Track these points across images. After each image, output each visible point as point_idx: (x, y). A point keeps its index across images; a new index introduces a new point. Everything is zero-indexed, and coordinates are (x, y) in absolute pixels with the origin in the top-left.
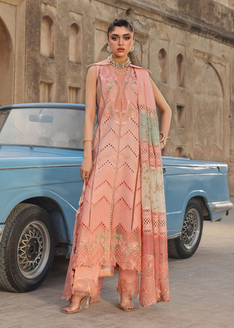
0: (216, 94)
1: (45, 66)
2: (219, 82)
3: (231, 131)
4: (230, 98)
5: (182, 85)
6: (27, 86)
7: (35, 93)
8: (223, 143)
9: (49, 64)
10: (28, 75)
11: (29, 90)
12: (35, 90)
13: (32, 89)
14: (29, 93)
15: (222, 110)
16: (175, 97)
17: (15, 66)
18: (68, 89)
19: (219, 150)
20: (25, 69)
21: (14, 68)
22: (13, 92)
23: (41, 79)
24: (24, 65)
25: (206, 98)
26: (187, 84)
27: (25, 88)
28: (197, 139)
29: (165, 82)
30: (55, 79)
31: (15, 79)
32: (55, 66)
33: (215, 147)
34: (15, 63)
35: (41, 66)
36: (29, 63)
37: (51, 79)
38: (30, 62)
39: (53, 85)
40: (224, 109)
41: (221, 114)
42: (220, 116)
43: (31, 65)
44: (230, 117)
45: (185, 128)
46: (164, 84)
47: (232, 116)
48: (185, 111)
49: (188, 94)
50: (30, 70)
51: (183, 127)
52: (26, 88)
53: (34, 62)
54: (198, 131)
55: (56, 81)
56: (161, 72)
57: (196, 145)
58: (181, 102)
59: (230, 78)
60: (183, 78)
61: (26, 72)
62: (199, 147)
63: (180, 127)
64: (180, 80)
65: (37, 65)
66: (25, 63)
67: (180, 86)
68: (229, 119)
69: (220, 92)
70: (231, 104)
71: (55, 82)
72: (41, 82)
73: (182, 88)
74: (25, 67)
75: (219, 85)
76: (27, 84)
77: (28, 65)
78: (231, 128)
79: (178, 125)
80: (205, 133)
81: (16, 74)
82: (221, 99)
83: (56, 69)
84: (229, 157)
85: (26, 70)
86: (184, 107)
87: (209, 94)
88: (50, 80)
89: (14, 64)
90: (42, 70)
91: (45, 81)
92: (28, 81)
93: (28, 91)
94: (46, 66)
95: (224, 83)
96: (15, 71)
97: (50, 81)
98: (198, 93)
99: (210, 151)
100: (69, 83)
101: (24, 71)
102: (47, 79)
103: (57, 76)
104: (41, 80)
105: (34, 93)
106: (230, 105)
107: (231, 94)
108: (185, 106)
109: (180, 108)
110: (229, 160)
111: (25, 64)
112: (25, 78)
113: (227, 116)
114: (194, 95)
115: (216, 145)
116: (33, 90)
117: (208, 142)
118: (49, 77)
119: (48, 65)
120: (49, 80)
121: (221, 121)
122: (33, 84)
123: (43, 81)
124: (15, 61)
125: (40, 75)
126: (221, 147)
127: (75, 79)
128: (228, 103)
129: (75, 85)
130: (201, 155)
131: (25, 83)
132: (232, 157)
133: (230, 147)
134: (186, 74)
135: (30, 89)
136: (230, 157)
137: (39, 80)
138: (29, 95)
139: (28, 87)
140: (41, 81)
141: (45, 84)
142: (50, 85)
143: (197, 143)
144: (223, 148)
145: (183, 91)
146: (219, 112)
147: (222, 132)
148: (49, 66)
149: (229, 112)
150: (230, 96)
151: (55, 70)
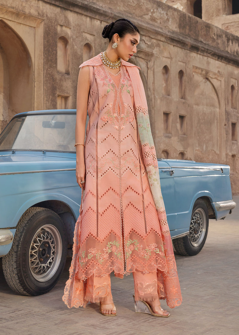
0: (213, 106)
1: (62, 81)
2: (216, 94)
3: (226, 137)
4: (225, 109)
5: (183, 97)
6: (45, 99)
7: (53, 105)
8: (220, 148)
9: (65, 79)
10: (46, 89)
11: (47, 102)
12: (52, 103)
13: (50, 102)
14: (47, 105)
15: (219, 119)
16: (177, 108)
17: (35, 82)
19: (217, 154)
20: (44, 84)
21: (33, 83)
22: (33, 105)
23: (58, 93)
24: (43, 80)
25: (205, 109)
26: (188, 97)
27: (44, 101)
28: (197, 145)
29: (169, 95)
30: (70, 92)
31: (35, 93)
32: (71, 81)
33: (213, 151)
34: (34, 78)
35: (58, 81)
36: (47, 79)
37: (67, 93)
38: (48, 78)
39: (69, 98)
40: (220, 118)
41: (217, 123)
42: (217, 125)
43: (49, 80)
44: (225, 125)
45: (187, 135)
46: (168, 97)
47: (227, 125)
48: (186, 120)
49: (189, 106)
50: (48, 85)
51: (184, 134)
52: (45, 101)
53: (51, 78)
54: (198, 138)
55: (71, 94)
56: (165, 86)
57: (196, 150)
58: (183, 113)
59: (225, 91)
60: (184, 91)
61: (44, 86)
62: (199, 152)
63: (182, 135)
64: (182, 93)
65: (55, 80)
66: (44, 78)
67: (182, 98)
68: (225, 127)
69: (217, 104)
70: (226, 114)
71: (70, 95)
72: (59, 96)
73: (183, 100)
74: (44, 82)
75: (215, 97)
76: (46, 98)
77: (47, 81)
78: (226, 135)
79: (180, 132)
80: (204, 139)
81: (35, 89)
82: (218, 110)
83: (72, 84)
84: (225, 160)
85: (45, 85)
86: (185, 117)
87: (207, 105)
88: (66, 93)
89: (34, 79)
90: (59, 85)
91: (62, 94)
92: (46, 95)
93: (46, 104)
94: (63, 81)
95: (220, 96)
96: (34, 86)
97: (66, 95)
98: (198, 104)
99: (209, 155)
101: (43, 86)
102: (64, 92)
103: (73, 90)
104: (58, 94)
105: (52, 105)
106: (225, 114)
107: (226, 105)
108: (186, 115)
109: (182, 117)
110: (225, 163)
111: (44, 80)
112: (44, 92)
113: (223, 124)
114: (194, 106)
115: (213, 150)
116: (51, 102)
117: (207, 147)
118: (65, 91)
119: (64, 80)
120: (66, 94)
121: (217, 129)
122: (51, 97)
123: (60, 94)
124: (34, 76)
125: (57, 89)
126: (218, 152)
128: (224, 113)
130: (201, 159)
131: (44, 96)
132: (228, 161)
133: (226, 151)
134: (187, 88)
135: (49, 102)
136: (226, 161)
137: (56, 93)
138: (47, 107)
139: (46, 100)
140: (58, 95)
141: (62, 97)
142: (66, 98)
143: (197, 149)
144: (220, 152)
145: (184, 103)
146: (216, 121)
147: (219, 138)
148: (65, 81)
149: (225, 121)
150: (226, 107)
151: (71, 85)
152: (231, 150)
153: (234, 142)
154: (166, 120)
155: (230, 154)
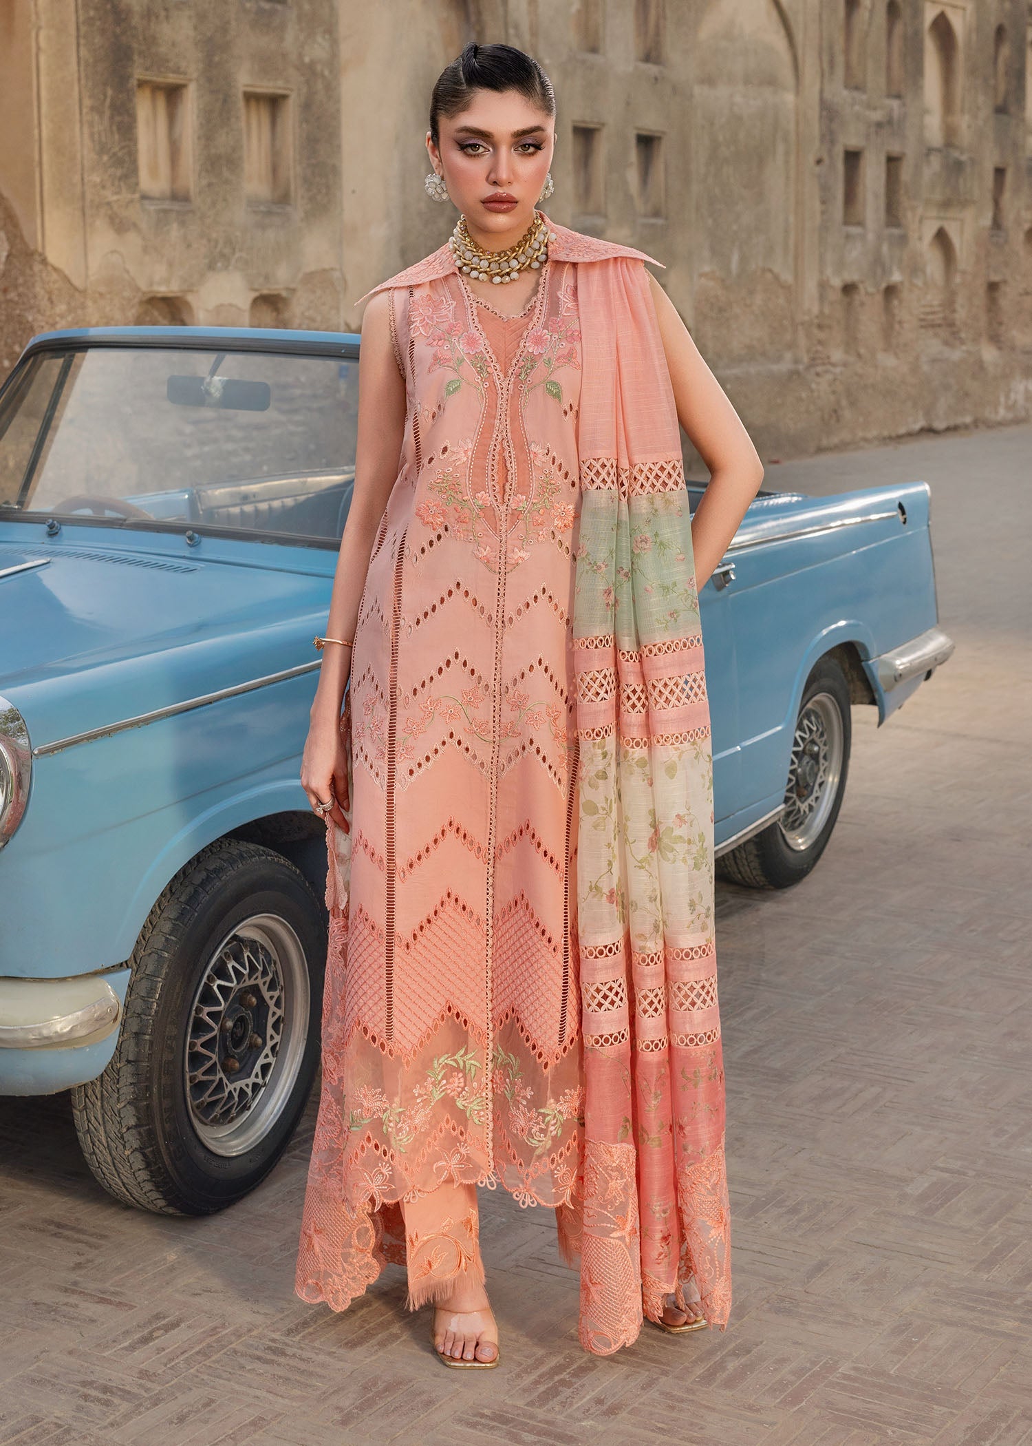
0: (771, 81)
1: (153, 18)
2: (782, 32)
3: (823, 213)
4: (821, 91)
5: (651, 55)
6: (87, 102)
7: (119, 129)
8: (796, 258)
9: (166, 10)
10: (91, 60)
11: (96, 118)
12: (118, 119)
13: (108, 113)
14: (96, 129)
15: (793, 137)
16: (628, 104)
17: (39, 28)
18: (241, 103)
19: (783, 287)
20: (78, 37)
21: (33, 34)
22: (36, 132)
23: (138, 73)
24: (73, 19)
25: (738, 99)
26: (672, 53)
27: (81, 113)
28: (706, 253)
29: (594, 50)
30: (190, 67)
31: (43, 79)
32: (190, 17)
33: (769, 276)
34: (37, 14)
35: (136, 20)
36: (92, 13)
37: (177, 71)
38: (96, 9)
39: (185, 91)
40: (797, 134)
41: (787, 153)
42: (787, 162)
43: (100, 19)
44: (819, 162)
45: (666, 218)
46: (590, 57)
47: (826, 160)
48: (665, 153)
49: (675, 90)
50: (98, 40)
51: (656, 213)
52: (85, 110)
53: (109, 6)
54: (710, 222)
55: (195, 75)
56: (579, 11)
57: (701, 275)
58: (650, 122)
59: (820, 15)
60: (657, 26)
61: (82, 48)
62: (711, 284)
63: (645, 216)
64: (646, 33)
65: (123, 16)
66: (77, 11)
67: (647, 58)
68: (817, 169)
69: (786, 74)
70: (825, 113)
71: (190, 80)
72: (141, 84)
73: (653, 69)
74: (78, 29)
75: (780, 43)
76: (90, 97)
77: (90, 21)
78: (823, 202)
79: (639, 205)
80: (735, 227)
81: (42, 58)
82: (790, 98)
83: (195, 28)
84: (816, 310)
85: (82, 41)
86: (659, 138)
87: (747, 81)
88: (174, 72)
89: (33, 17)
90: (141, 38)
91: (155, 79)
92: (90, 84)
93: (91, 125)
94: (157, 17)
95: (799, 37)
96: (38, 48)
97: (172, 79)
98: (709, 81)
99: (751, 292)
100: (244, 79)
101: (74, 47)
102: (162, 69)
103: (200, 55)
104: (141, 77)
105: (114, 128)
106: (821, 117)
107: (822, 76)
108: (664, 133)
109: (647, 142)
110: (816, 321)
111: (77, 18)
112: (79, 70)
113: (811, 159)
114: (697, 90)
115: (770, 271)
116: (112, 118)
117: (744, 260)
118: (168, 61)
119: (163, 13)
120: (171, 75)
121: (788, 178)
122: (110, 92)
123: (148, 78)
124: (36, 5)
125: (136, 57)
126: (787, 277)
127: (267, 63)
128: (814, 113)
129: (267, 86)
130: (721, 310)
131: (80, 92)
132: (827, 311)
133: (821, 272)
134: (669, 13)
135: (101, 113)
136: (821, 312)
137: (130, 76)
138: (96, 136)
139: (92, 109)
140: (139, 80)
141: (156, 88)
142: (173, 93)
143: (707, 269)
144: (796, 277)
145: (656, 79)
146: (781, 148)
147: (792, 219)
148: (167, 17)
149: (817, 143)
150: (822, 82)
151: (191, 33)
152: (840, 265)
153: (854, 230)
154: (585, 159)
155: (837, 282)
